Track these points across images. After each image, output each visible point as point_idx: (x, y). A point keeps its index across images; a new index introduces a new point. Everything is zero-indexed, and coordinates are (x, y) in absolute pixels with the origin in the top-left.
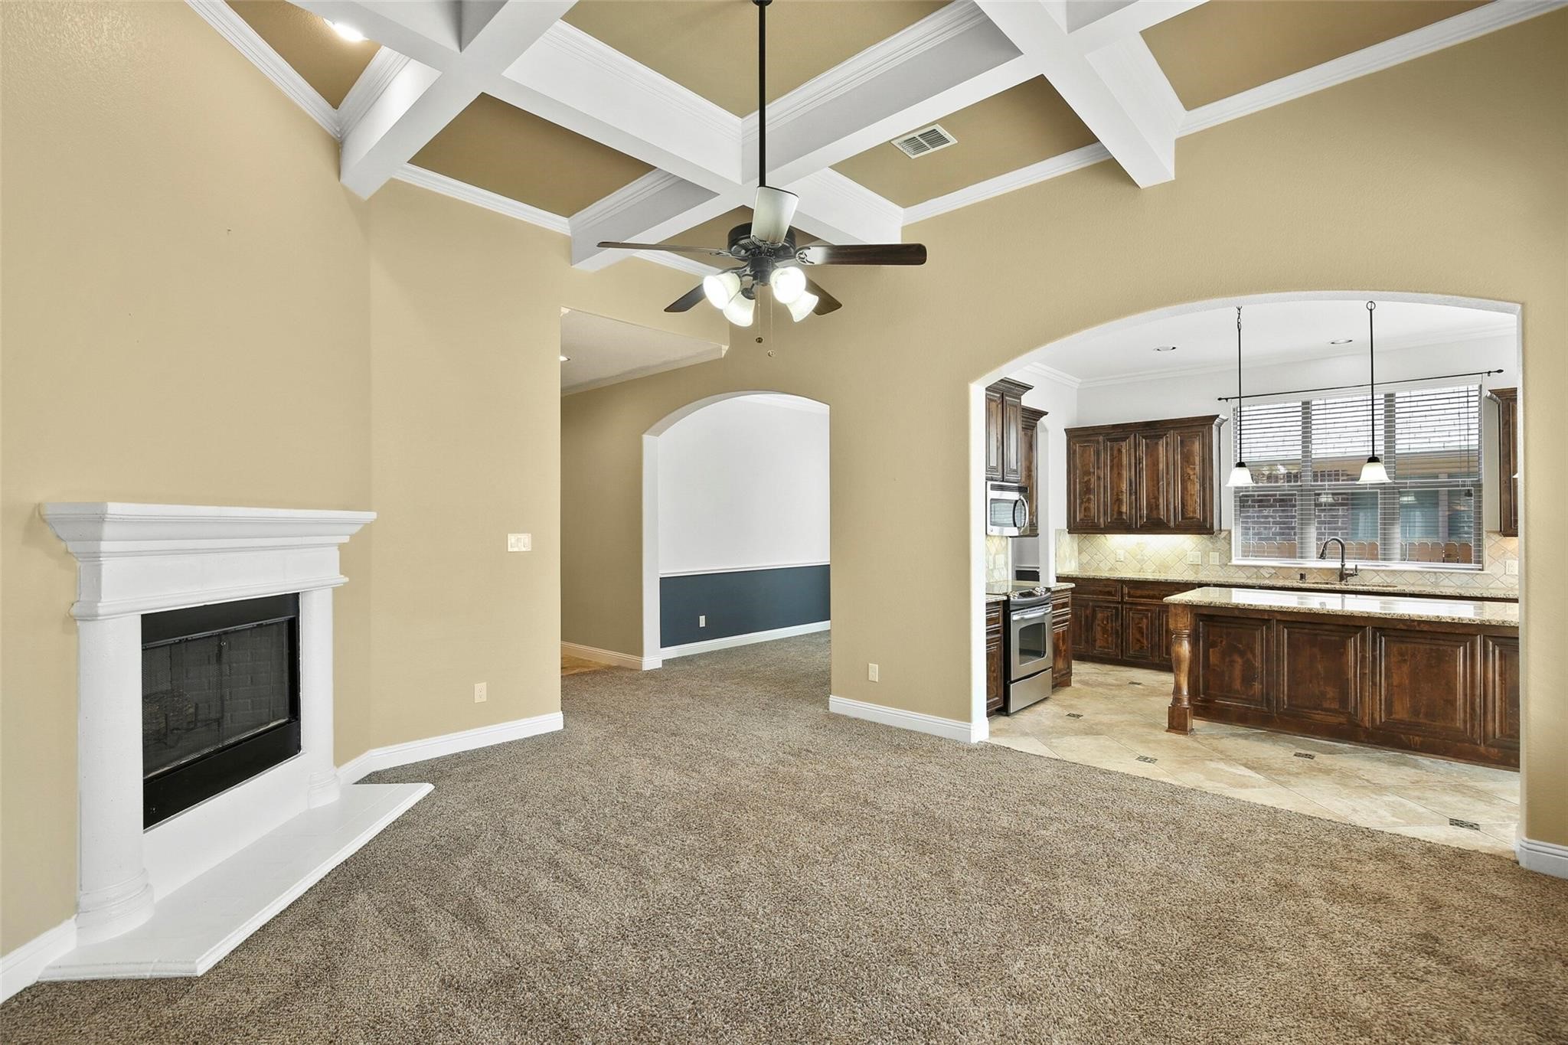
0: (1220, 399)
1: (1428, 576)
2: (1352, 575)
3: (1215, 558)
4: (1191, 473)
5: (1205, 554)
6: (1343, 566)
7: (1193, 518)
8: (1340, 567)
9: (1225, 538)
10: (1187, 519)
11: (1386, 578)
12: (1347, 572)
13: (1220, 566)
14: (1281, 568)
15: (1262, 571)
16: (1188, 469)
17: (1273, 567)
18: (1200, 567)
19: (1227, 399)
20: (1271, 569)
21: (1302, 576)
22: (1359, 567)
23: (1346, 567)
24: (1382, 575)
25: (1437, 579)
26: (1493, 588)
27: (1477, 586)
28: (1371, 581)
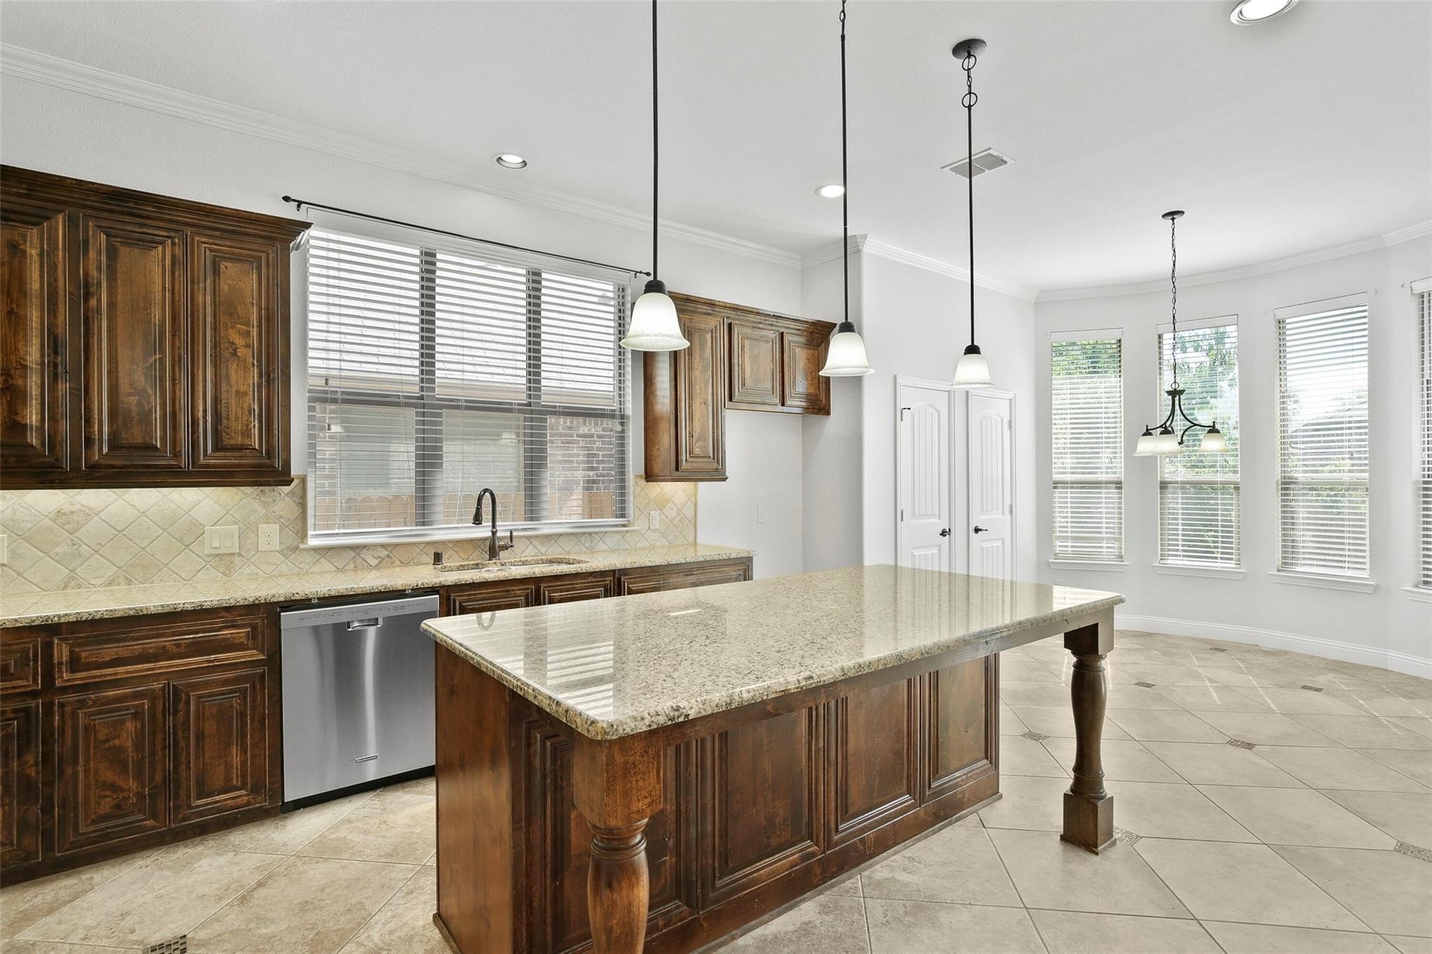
0: (286, 199)
2: (505, 548)
3: (270, 536)
4: (240, 341)
5: (248, 529)
6: (494, 533)
7: (240, 448)
8: (490, 534)
9: (292, 493)
10: (225, 449)
12: (502, 543)
13: (281, 552)
14: (397, 545)
15: (364, 554)
16: (231, 331)
17: (384, 546)
18: (237, 559)
19: (300, 203)
20: (380, 549)
21: (438, 558)
23: (499, 534)
25: (592, 542)
26: (640, 549)
27: (627, 546)
28: (524, 554)
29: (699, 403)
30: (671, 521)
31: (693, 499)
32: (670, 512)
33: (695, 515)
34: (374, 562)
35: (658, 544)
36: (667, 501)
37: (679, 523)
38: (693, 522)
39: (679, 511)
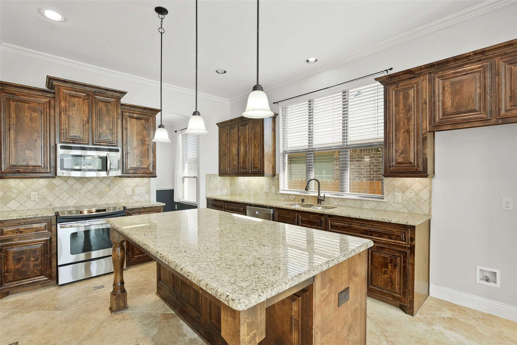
0: (274, 103)
1: (358, 202)
2: (322, 200)
3: (273, 189)
5: (270, 187)
7: (257, 168)
8: (318, 195)
9: (277, 178)
11: (339, 202)
12: (320, 198)
13: (275, 193)
14: (297, 195)
15: (290, 196)
18: (269, 194)
20: (293, 196)
21: (303, 200)
22: (326, 196)
23: (321, 195)
24: (338, 200)
25: (361, 204)
26: (388, 211)
27: (381, 209)
28: (333, 204)
29: (402, 133)
30: (411, 199)
31: (428, 188)
32: (409, 194)
33: (430, 198)
34: (292, 199)
35: (401, 211)
36: (407, 188)
37: (416, 201)
38: (428, 201)
39: (416, 195)
